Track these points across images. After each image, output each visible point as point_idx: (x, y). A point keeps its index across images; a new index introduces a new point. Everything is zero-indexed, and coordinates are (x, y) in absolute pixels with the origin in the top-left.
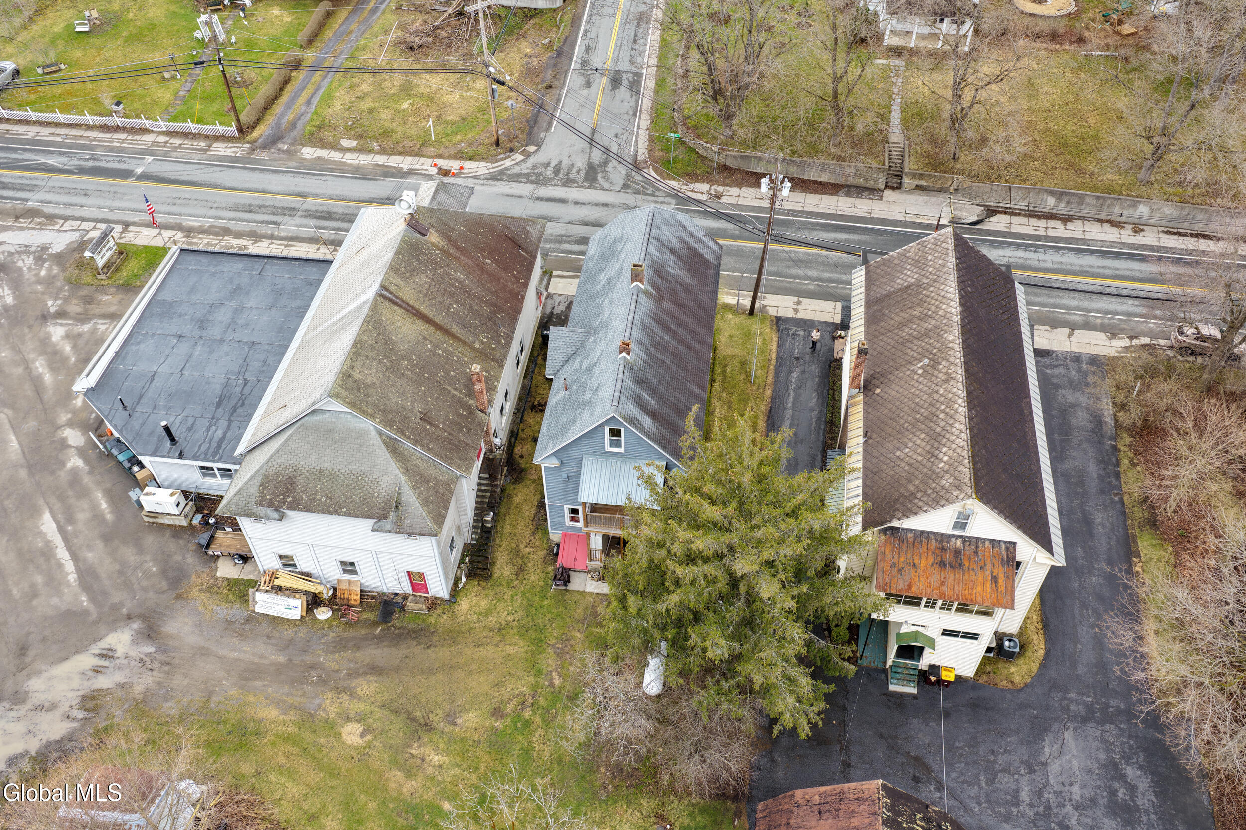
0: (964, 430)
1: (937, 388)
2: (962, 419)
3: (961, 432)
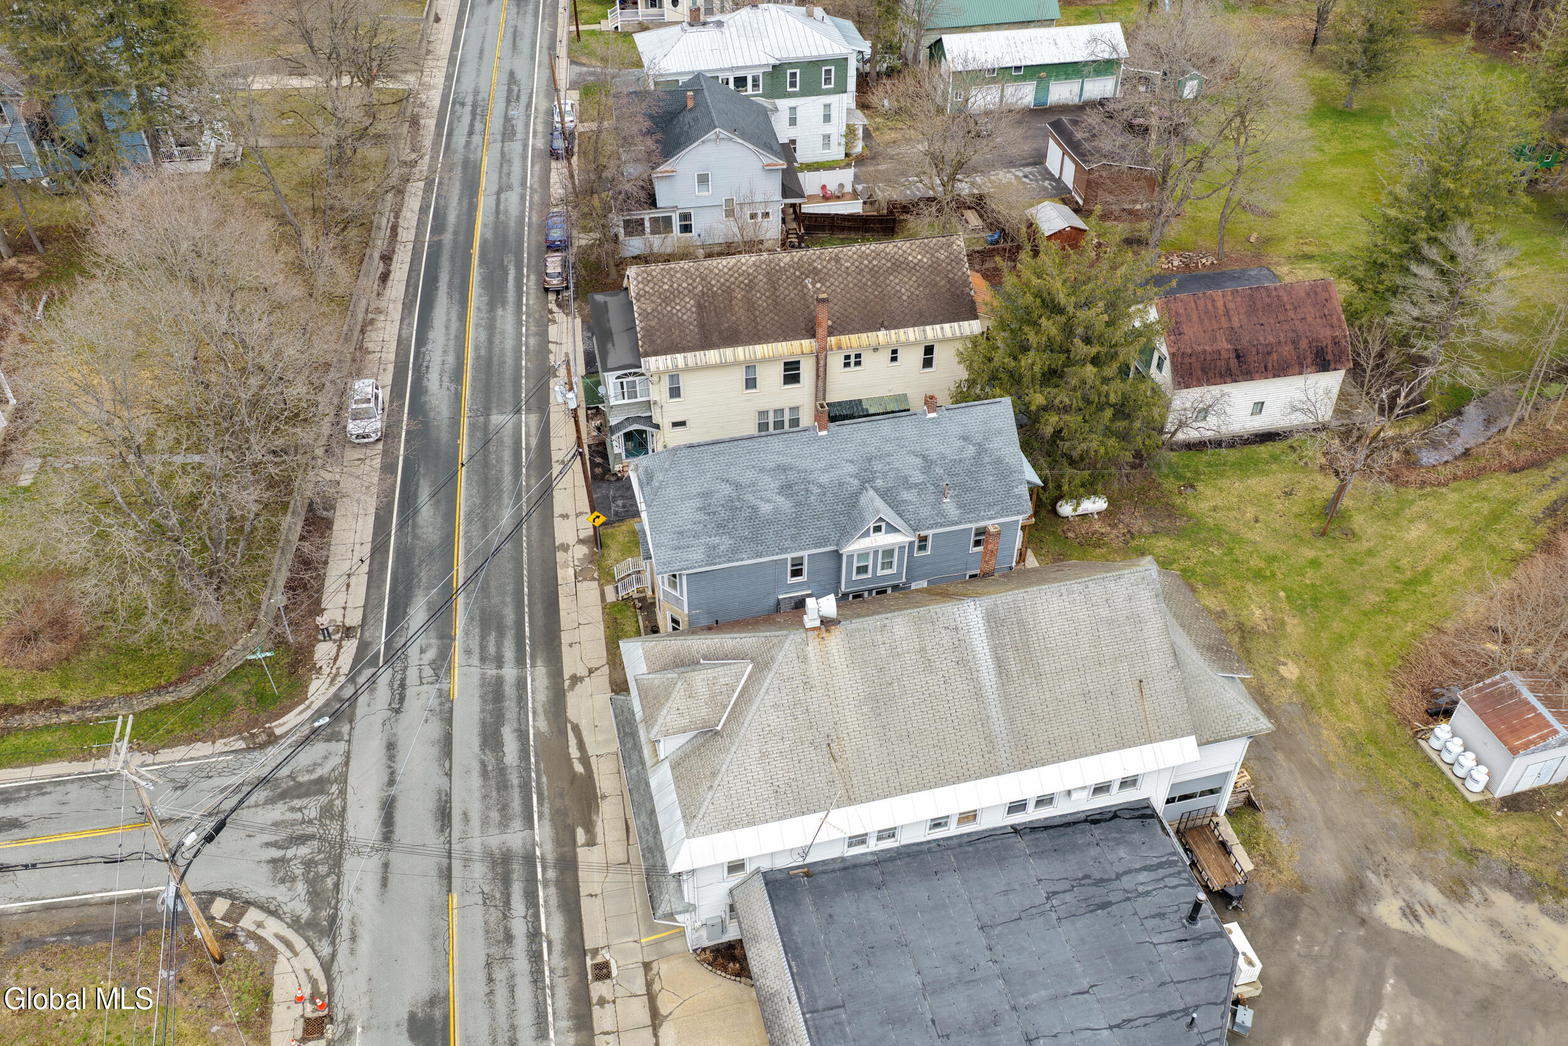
1: (843, 269)
2: (882, 246)
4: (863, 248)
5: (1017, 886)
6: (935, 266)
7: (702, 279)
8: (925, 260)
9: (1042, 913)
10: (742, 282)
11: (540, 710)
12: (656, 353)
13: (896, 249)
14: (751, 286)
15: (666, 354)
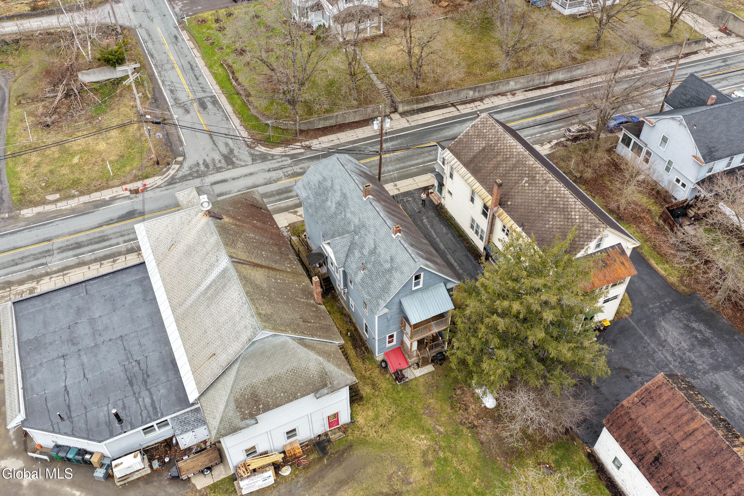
0: (576, 200)
1: (543, 188)
2: (570, 196)
3: (575, 202)
4: (563, 189)
7: (498, 140)
8: (577, 221)
10: (506, 155)
12: (451, 151)
13: (573, 203)
14: (506, 160)
15: (454, 155)
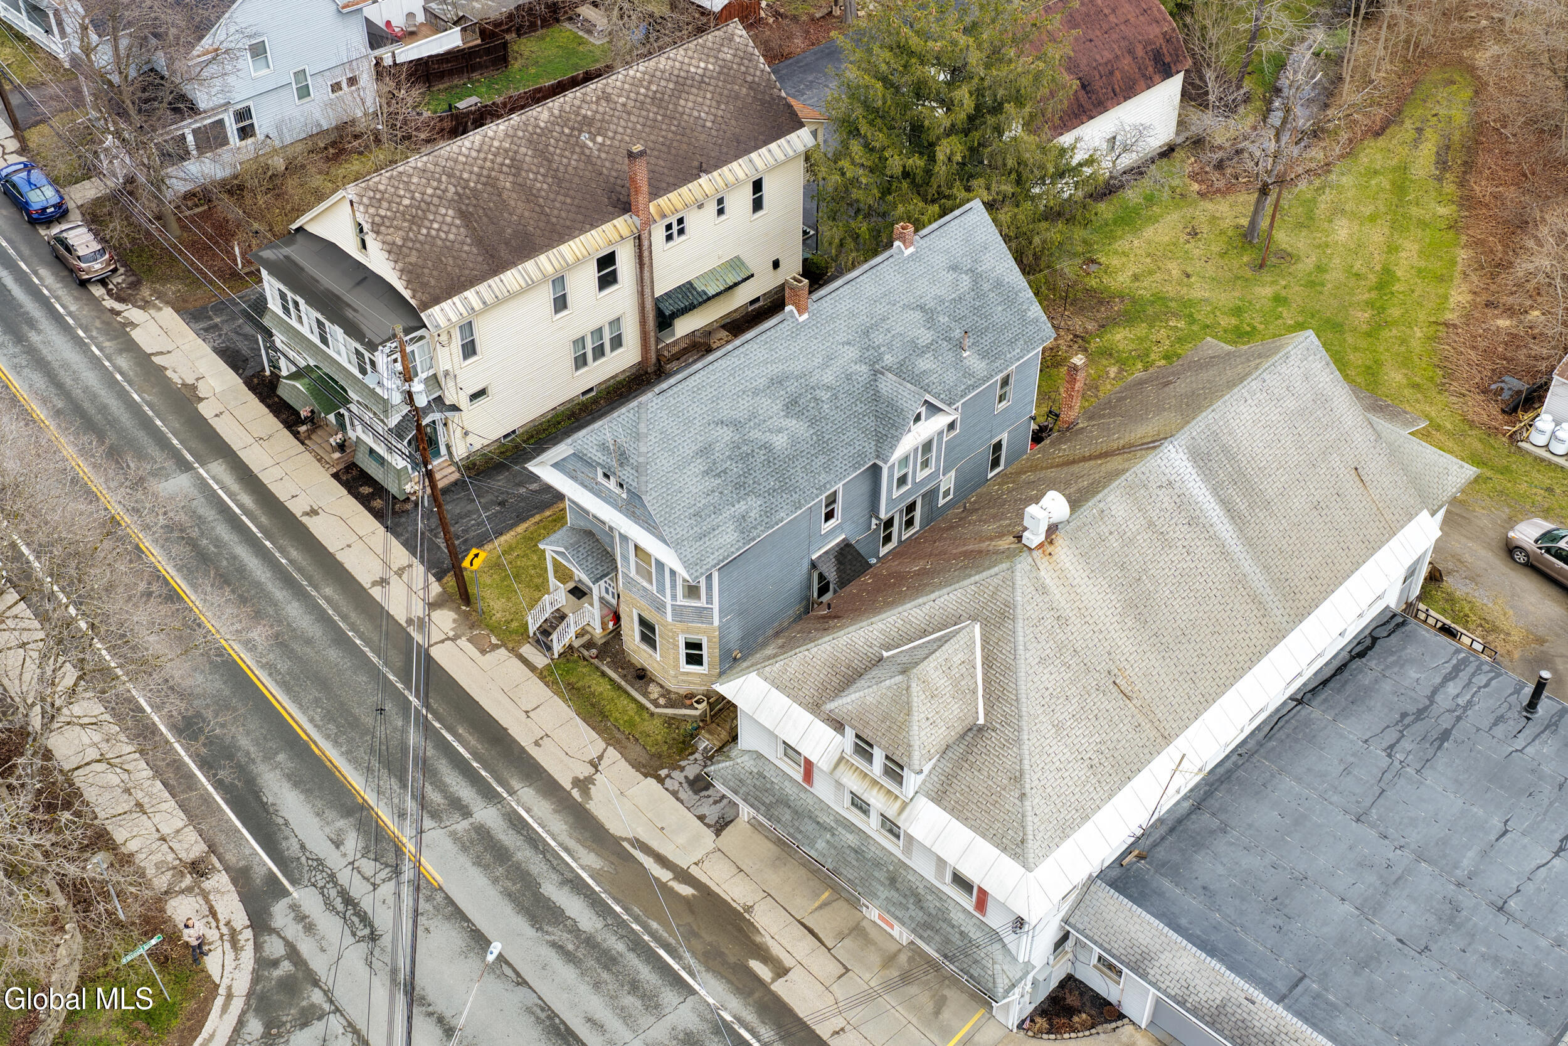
1: (619, 108)
4: (631, 72)
5: (1352, 759)
6: (725, 70)
7: (449, 176)
8: (710, 67)
9: (1398, 774)
10: (502, 164)
11: (572, 844)
12: (436, 300)
13: (670, 62)
14: (517, 167)
15: (450, 296)
